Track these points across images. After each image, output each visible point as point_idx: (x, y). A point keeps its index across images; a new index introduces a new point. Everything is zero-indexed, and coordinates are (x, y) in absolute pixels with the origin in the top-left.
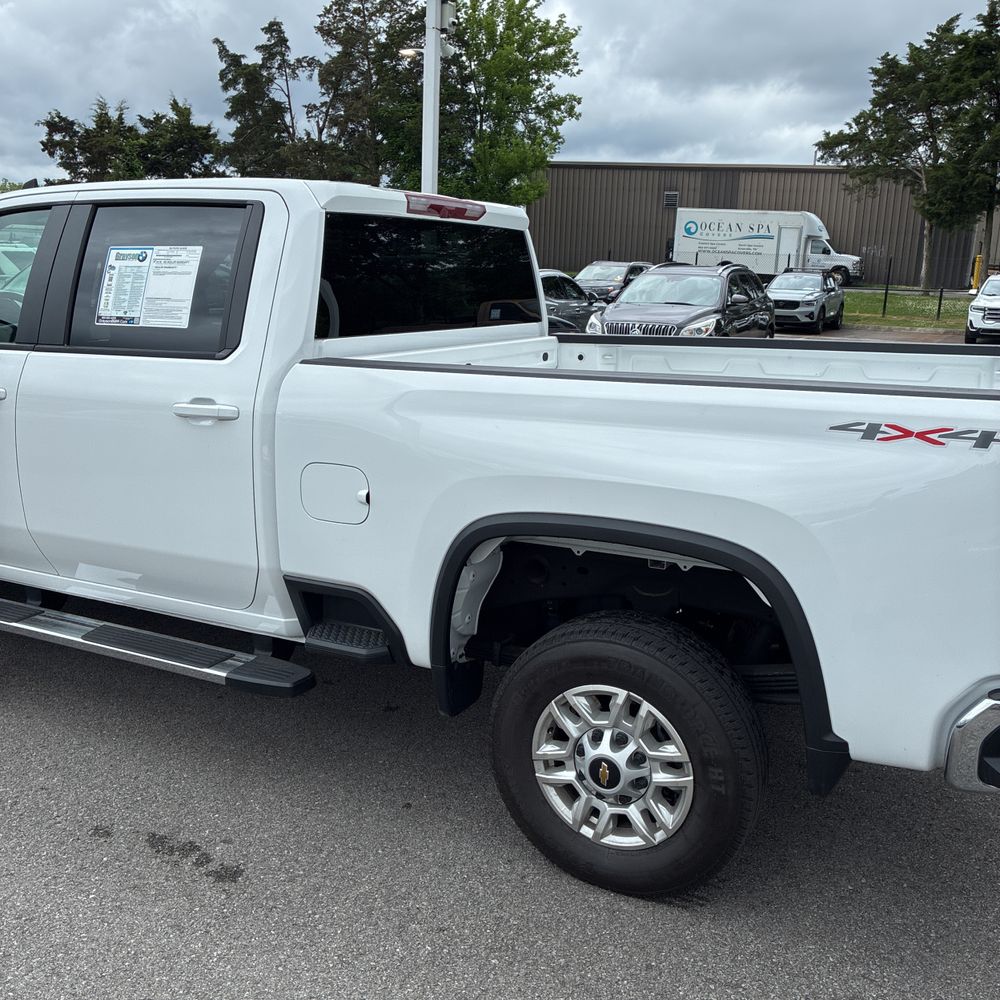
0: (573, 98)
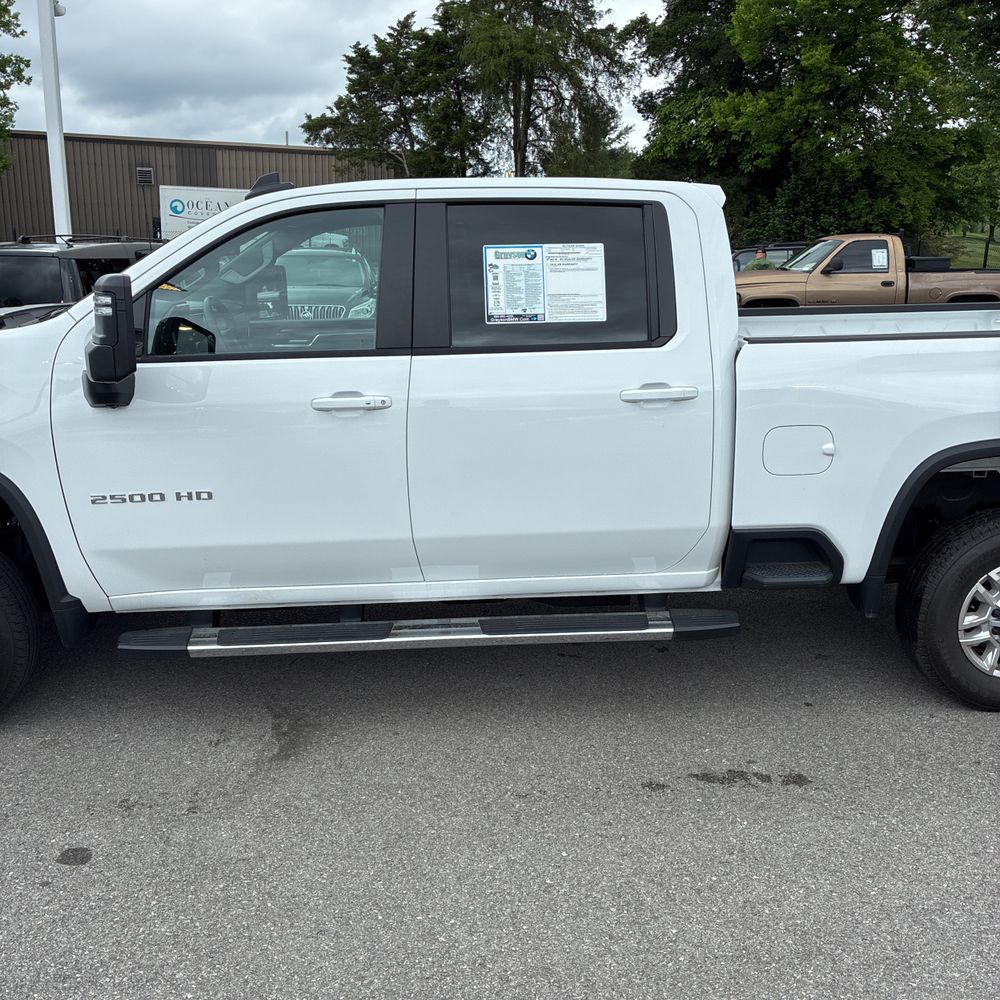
0: (20, 60)
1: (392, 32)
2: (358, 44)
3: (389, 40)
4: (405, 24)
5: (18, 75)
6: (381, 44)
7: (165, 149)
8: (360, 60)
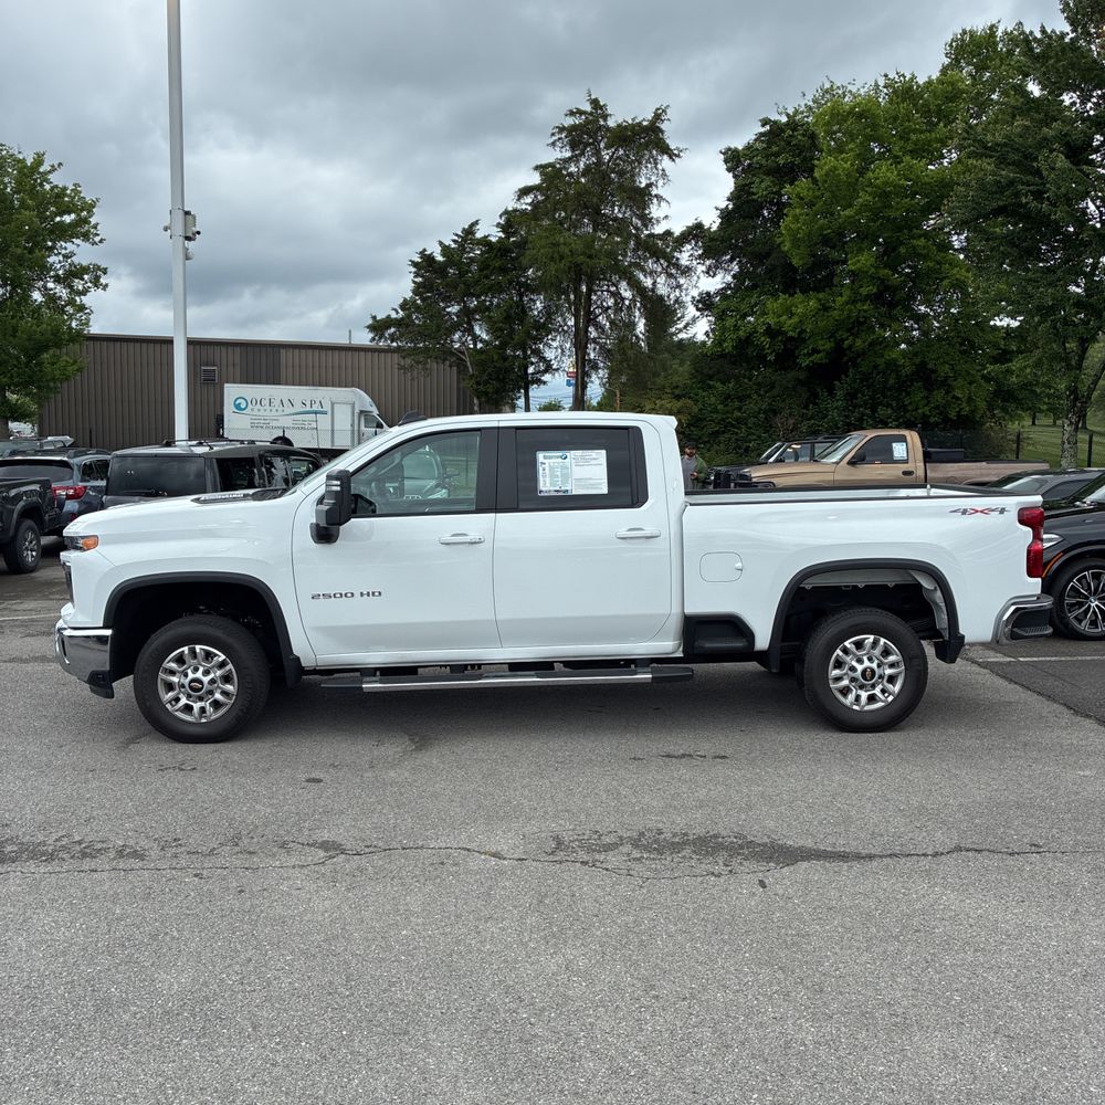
0: (99, 268)
1: (456, 238)
2: (425, 250)
3: (453, 246)
4: (469, 232)
5: (96, 282)
6: (445, 250)
7: (230, 349)
8: (425, 264)
